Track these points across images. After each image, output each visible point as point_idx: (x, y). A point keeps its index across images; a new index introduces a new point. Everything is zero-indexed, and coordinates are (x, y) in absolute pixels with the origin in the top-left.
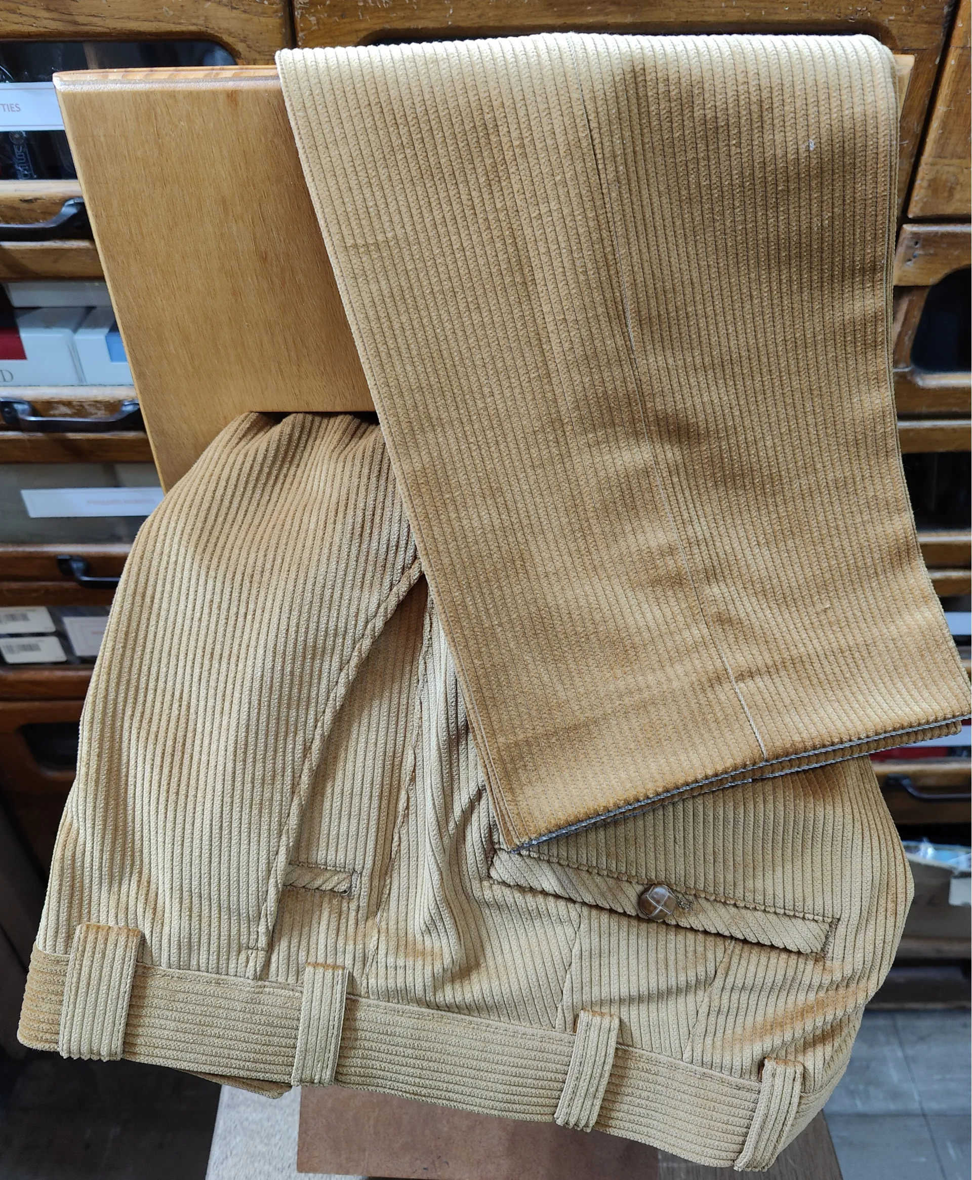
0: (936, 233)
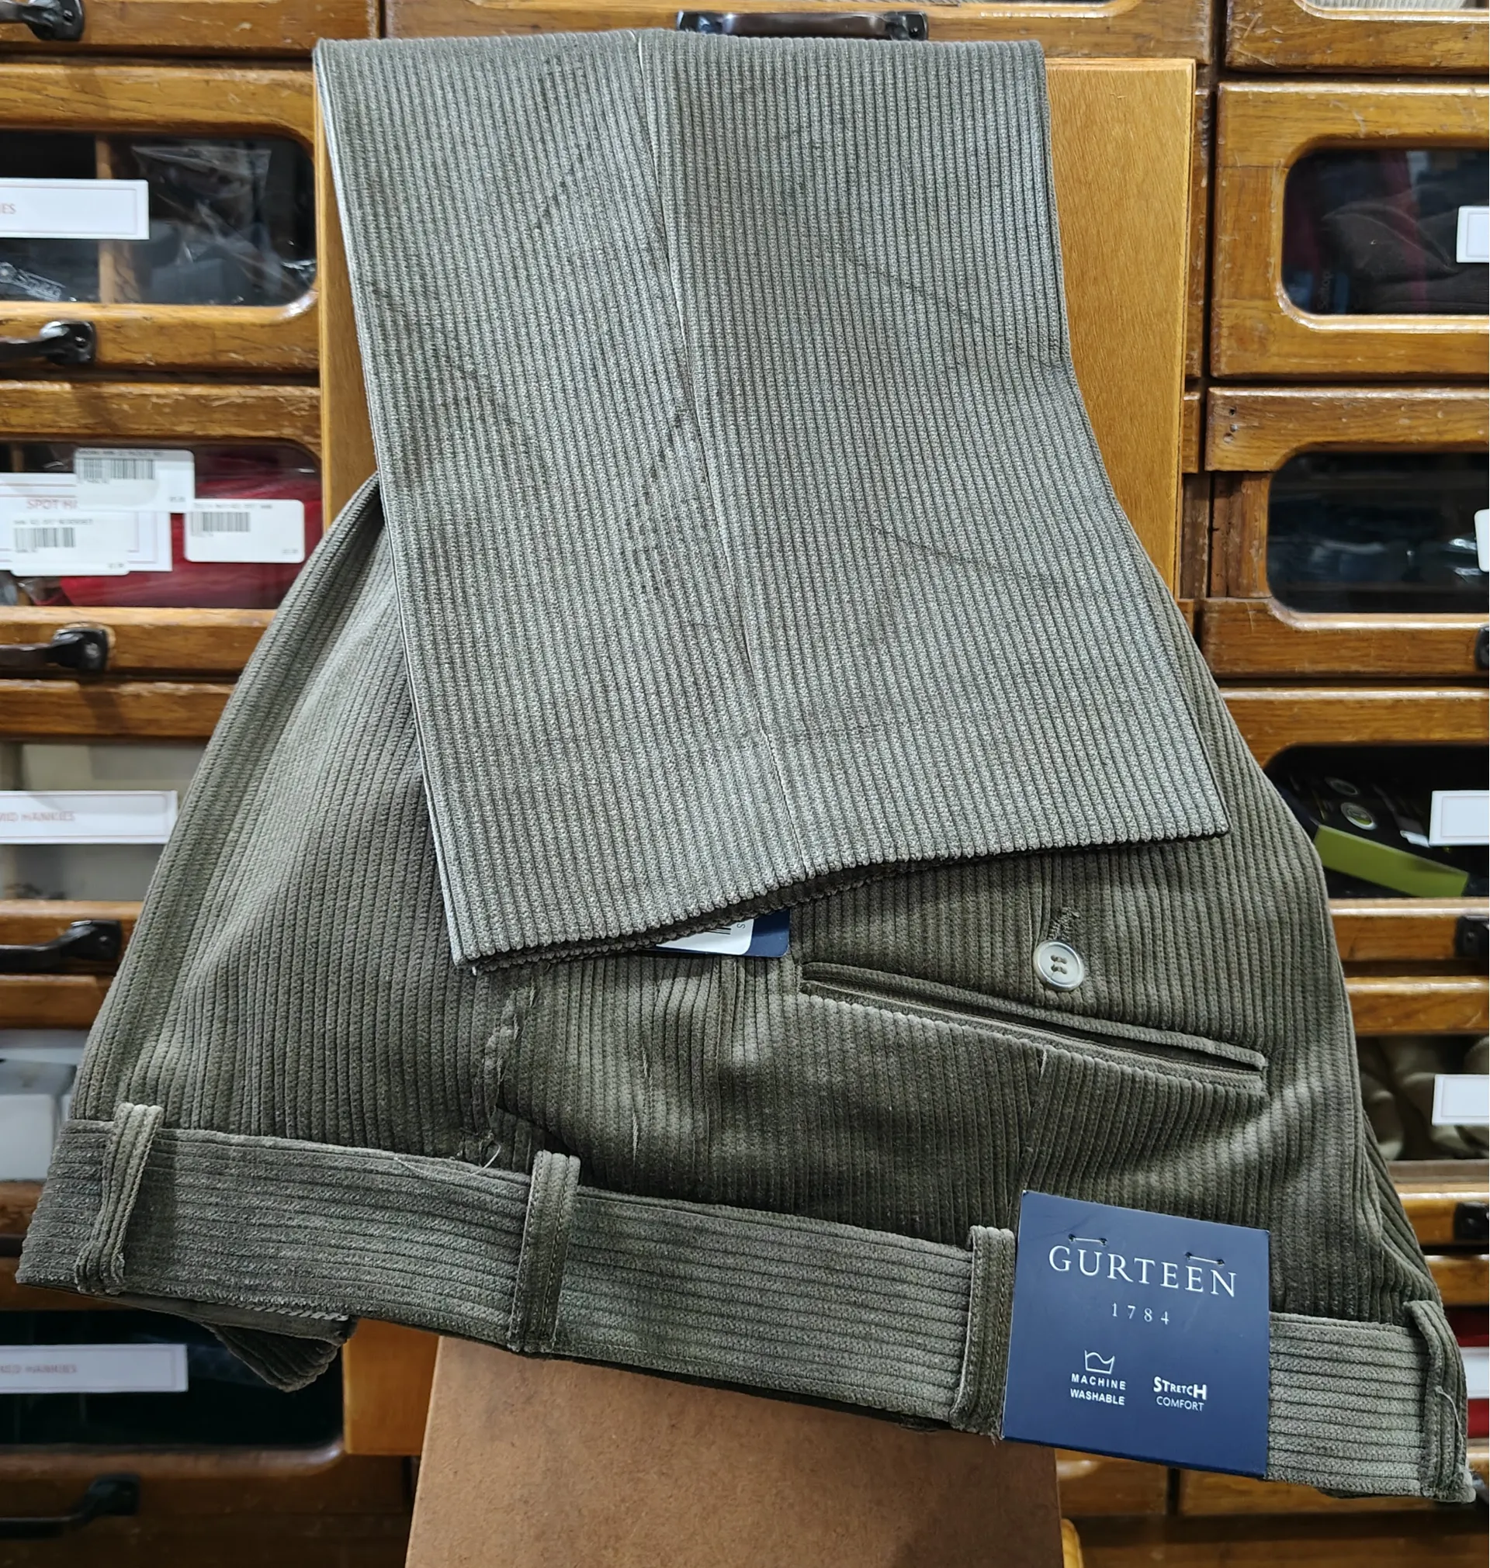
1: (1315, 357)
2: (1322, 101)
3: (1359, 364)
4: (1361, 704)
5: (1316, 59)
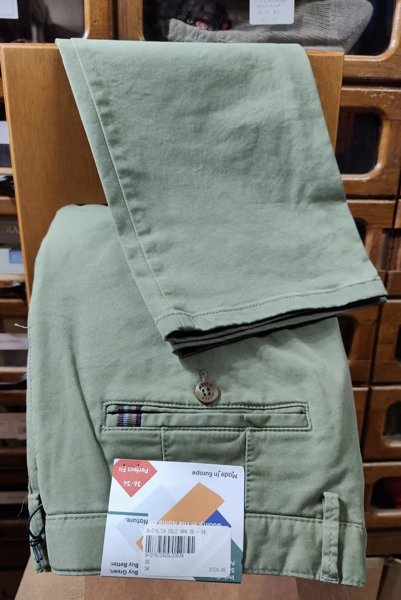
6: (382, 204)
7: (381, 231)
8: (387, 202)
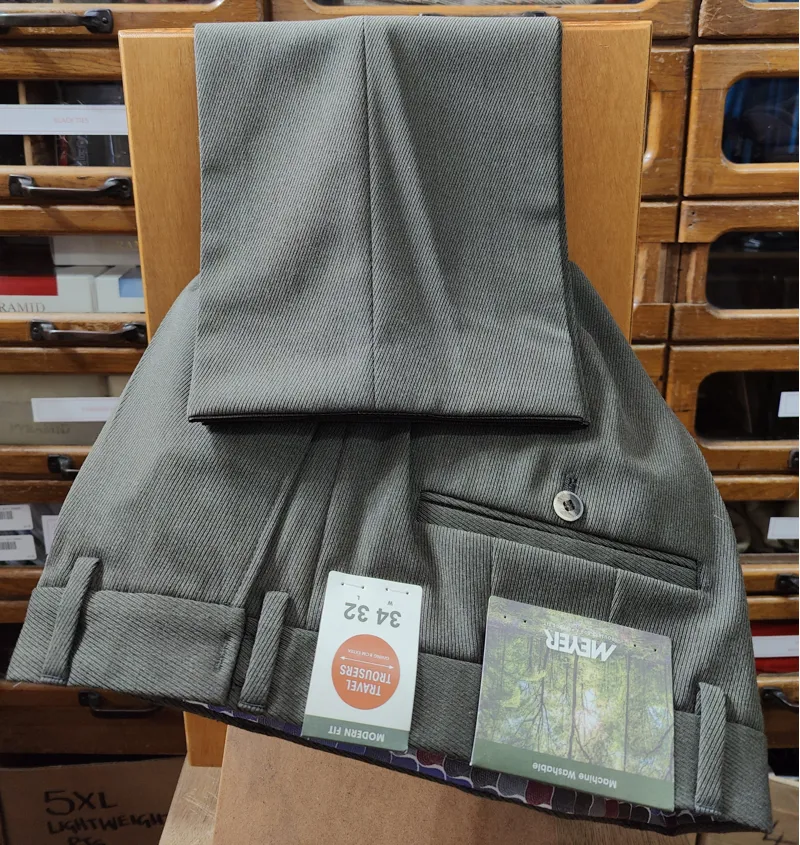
0: (706, 206)
1: (736, 186)
2: (749, 54)
3: (759, 189)
4: (750, 353)
5: (749, 31)
6: (657, 209)
7: (659, 247)
8: (665, 205)
